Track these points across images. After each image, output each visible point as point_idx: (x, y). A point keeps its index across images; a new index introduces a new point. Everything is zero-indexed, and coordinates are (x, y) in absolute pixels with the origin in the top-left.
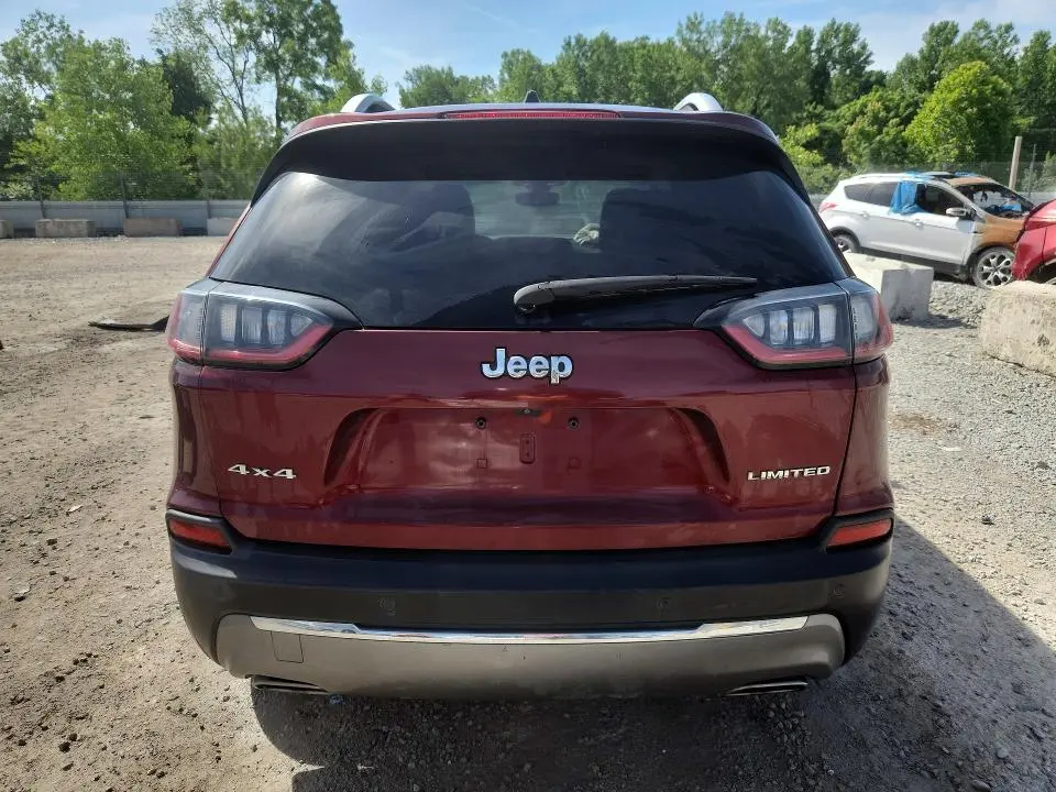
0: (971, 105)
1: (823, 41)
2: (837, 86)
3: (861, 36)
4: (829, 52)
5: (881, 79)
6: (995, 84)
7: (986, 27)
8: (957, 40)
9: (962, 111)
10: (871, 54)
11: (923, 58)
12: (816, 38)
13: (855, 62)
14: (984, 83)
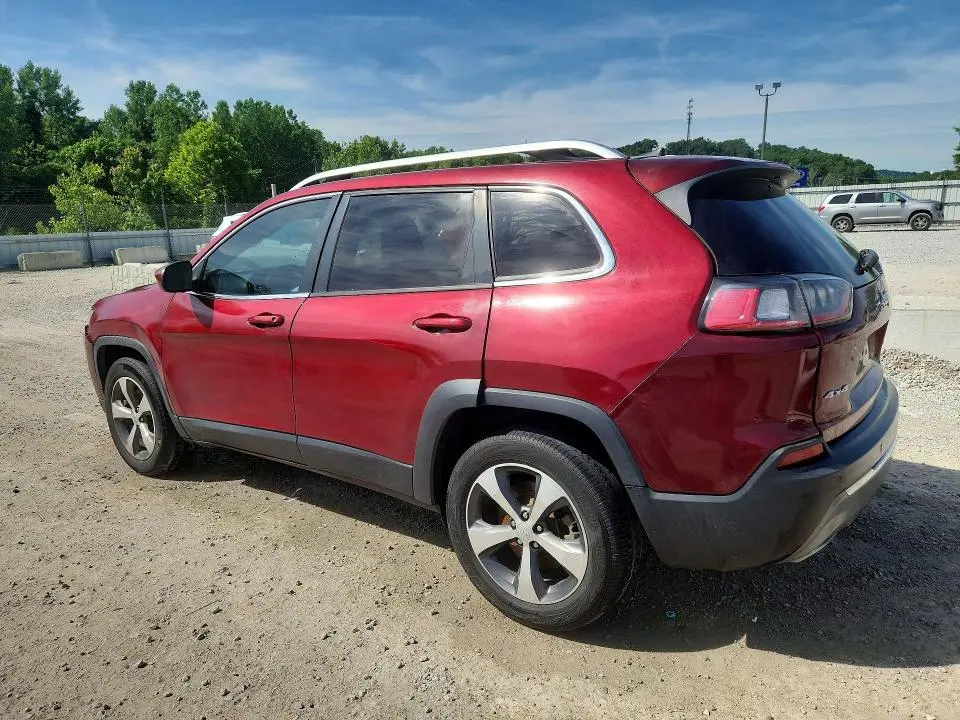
0: (216, 157)
1: (23, 81)
2: (51, 126)
3: (63, 82)
4: (34, 94)
5: (95, 126)
6: (230, 141)
7: (177, 91)
8: (156, 99)
9: (210, 161)
10: (78, 101)
11: (130, 110)
12: (16, 77)
13: (65, 106)
14: (220, 139)
